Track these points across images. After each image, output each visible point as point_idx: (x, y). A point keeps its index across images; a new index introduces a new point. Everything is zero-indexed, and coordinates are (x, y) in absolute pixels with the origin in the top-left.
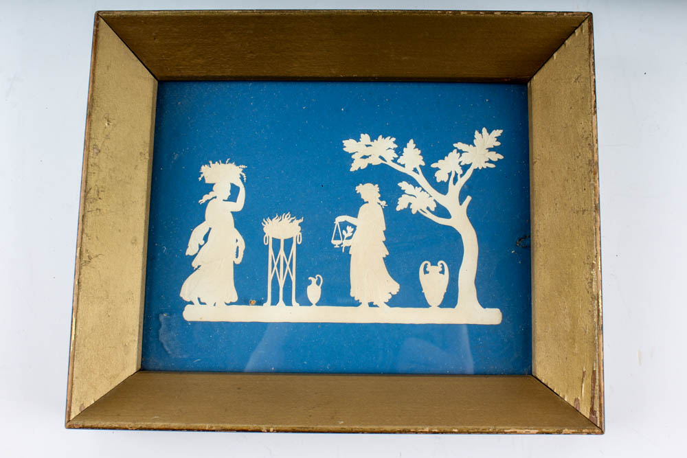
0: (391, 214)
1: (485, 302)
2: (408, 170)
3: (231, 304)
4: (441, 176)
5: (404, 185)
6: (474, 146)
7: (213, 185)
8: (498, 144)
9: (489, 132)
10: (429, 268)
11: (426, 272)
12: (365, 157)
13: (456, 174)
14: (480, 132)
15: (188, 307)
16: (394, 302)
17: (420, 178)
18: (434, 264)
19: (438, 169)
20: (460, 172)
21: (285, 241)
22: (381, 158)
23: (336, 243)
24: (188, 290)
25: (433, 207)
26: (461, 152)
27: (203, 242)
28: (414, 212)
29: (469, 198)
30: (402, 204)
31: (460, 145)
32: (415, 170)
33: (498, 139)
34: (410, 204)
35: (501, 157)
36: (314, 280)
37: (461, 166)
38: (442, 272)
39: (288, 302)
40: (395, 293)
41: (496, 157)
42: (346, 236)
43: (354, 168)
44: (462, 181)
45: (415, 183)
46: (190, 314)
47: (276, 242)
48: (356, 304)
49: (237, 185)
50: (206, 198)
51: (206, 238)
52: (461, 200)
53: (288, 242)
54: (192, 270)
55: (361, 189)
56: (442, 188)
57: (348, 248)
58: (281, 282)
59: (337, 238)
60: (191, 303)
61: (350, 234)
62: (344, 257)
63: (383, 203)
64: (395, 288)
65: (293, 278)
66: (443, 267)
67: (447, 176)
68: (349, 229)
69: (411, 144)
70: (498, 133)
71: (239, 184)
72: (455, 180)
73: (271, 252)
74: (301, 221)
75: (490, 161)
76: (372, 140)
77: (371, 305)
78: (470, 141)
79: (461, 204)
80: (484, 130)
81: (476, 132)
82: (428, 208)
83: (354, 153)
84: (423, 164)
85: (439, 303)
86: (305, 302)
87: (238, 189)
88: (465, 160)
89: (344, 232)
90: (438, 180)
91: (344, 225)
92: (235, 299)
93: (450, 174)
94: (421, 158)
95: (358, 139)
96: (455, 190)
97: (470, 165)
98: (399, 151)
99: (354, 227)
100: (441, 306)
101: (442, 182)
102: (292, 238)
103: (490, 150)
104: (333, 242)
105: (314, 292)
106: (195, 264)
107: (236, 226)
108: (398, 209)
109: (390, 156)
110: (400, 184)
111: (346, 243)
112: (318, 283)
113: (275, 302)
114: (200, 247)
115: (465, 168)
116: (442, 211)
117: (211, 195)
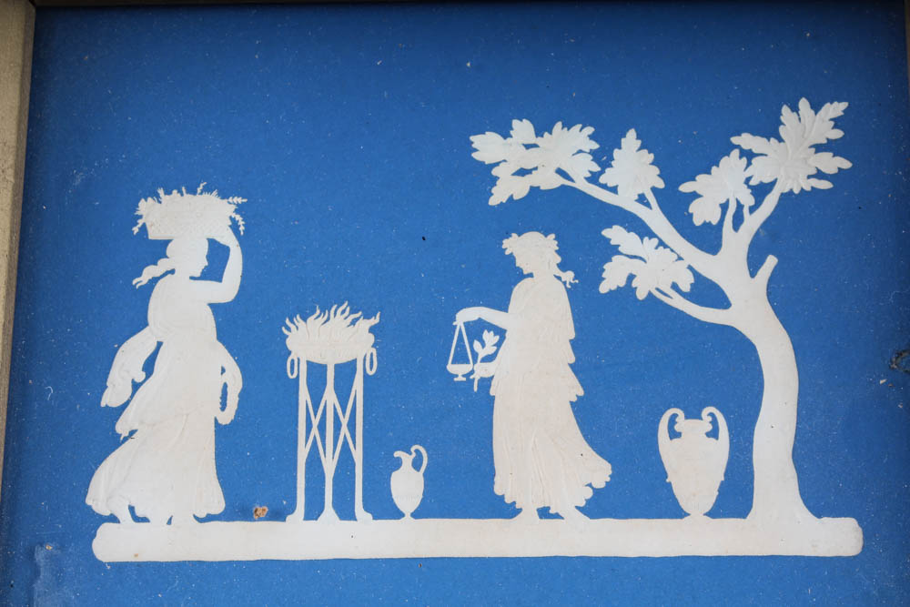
0: (584, 298)
1: (820, 501)
2: (625, 200)
3: (210, 518)
4: (703, 212)
5: (615, 234)
6: (780, 140)
7: (166, 243)
8: (838, 134)
9: (816, 107)
10: (683, 424)
11: (674, 434)
12: (522, 172)
13: (740, 207)
14: (795, 109)
15: (105, 530)
16: (599, 506)
17: (655, 218)
18: (693, 414)
19: (695, 195)
20: (748, 200)
21: (338, 367)
22: (560, 172)
23: (458, 370)
24: (106, 489)
25: (686, 283)
26: (749, 155)
27: (140, 376)
28: (641, 295)
29: (771, 262)
30: (613, 276)
31: (746, 140)
32: (642, 199)
33: (838, 123)
34: (631, 277)
35: (846, 164)
36: (407, 459)
37: (749, 187)
38: (714, 434)
39: (345, 512)
40: (600, 484)
41: (832, 163)
42: (482, 353)
43: (498, 197)
44: (753, 222)
45: (643, 231)
46: (111, 546)
47: (316, 372)
48: (510, 511)
49: (223, 241)
50: (149, 272)
51: (149, 367)
52: (754, 266)
53: (346, 372)
54: (116, 442)
55: (513, 245)
56: (708, 239)
57: (486, 383)
58: (329, 465)
59: (461, 358)
60: (113, 519)
61: (490, 350)
62: (480, 401)
63: (569, 276)
64: (600, 472)
65: (358, 455)
66: (714, 422)
67: (718, 211)
68: (489, 338)
69: (631, 140)
70: (836, 109)
71: (229, 239)
72: (738, 221)
73: (304, 396)
74: (375, 321)
75: (820, 175)
76: (539, 133)
77: (544, 513)
78: (771, 130)
79: (753, 274)
80: (804, 104)
81: (785, 110)
82: (675, 287)
83: (497, 164)
84: (660, 184)
85: (708, 508)
86: (383, 507)
87: (226, 250)
88: (760, 171)
89: (477, 345)
90: (698, 221)
91: (476, 329)
92: (218, 506)
93: (724, 207)
94: (656, 170)
95: (506, 133)
96: (736, 243)
97: (773, 184)
98: (603, 158)
99: (501, 332)
100: (713, 514)
101: (707, 225)
102: (355, 361)
103: (819, 148)
104: (451, 368)
105: (407, 485)
106: (122, 427)
107: (221, 337)
108: (604, 288)
109: (581, 168)
110: (606, 233)
111: (481, 371)
112: (416, 465)
113: (313, 512)
114: (136, 386)
115: (760, 191)
116: (707, 292)
117: (163, 265)
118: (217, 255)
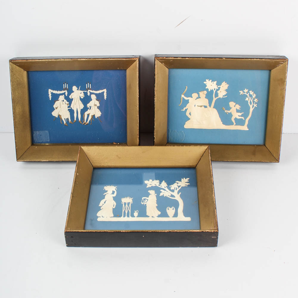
0: (158, 197)
1: (186, 215)
2: (163, 187)
3: (112, 217)
4: (172, 188)
5: (162, 190)
7: (107, 191)
8: (188, 181)
9: (186, 179)
10: (169, 208)
11: (168, 209)
12: (151, 184)
13: (177, 188)
14: (183, 179)
15: (98, 218)
16: (159, 216)
17: (166, 189)
18: (171, 207)
19: (171, 187)
20: (177, 187)
21: (128, 203)
22: (155, 184)
23: (142, 203)
24: (99, 214)
25: (170, 195)
26: (178, 183)
27: (104, 203)
28: (165, 196)
29: (180, 193)
30: (161, 194)
31: (177, 182)
32: (165, 187)
33: (188, 180)
34: (163, 195)
35: (189, 184)
36: (136, 212)
38: (173, 209)
39: (128, 216)
40: (159, 214)
41: (187, 184)
42: (145, 202)
43: (147, 187)
44: (178, 190)
45: (165, 190)
46: (99, 219)
48: (149, 217)
49: (114, 190)
50: (105, 193)
51: (105, 202)
52: (178, 193)
53: (129, 203)
54: (101, 209)
55: (149, 191)
56: (173, 191)
57: (146, 204)
58: (126, 212)
59: (143, 202)
60: (100, 217)
61: (146, 201)
62: (145, 206)
63: (156, 194)
64: (160, 213)
65: (130, 211)
66: (173, 208)
68: (146, 200)
69: (164, 181)
70: (188, 179)
71: (115, 190)
72: (176, 189)
73: (124, 205)
74: (132, 198)
75: (186, 185)
76: (153, 181)
77: (152, 217)
78: (180, 181)
79: (178, 194)
80: (184, 178)
81: (182, 179)
82: (169, 195)
83: (148, 184)
84: (167, 186)
85: (172, 216)
86: (133, 216)
87: (115, 192)
88: (179, 185)
89: (145, 201)
90: (171, 189)
91: (145, 199)
92: (113, 216)
93: (175, 188)
94: (167, 184)
95: (149, 181)
96: (176, 191)
97: (180, 186)
98: (160, 183)
99: (148, 200)
100: (173, 217)
101: (173, 190)
102: (130, 202)
103: (186, 182)
104: (141, 203)
105: (136, 214)
106: (101, 208)
107: (114, 200)
108: (160, 196)
109: (158, 184)
110: (161, 190)
111: (145, 203)
112: (137, 212)
113: (124, 216)
114: (103, 204)
115: (179, 186)
116: (172, 196)
117: (107, 193)
118: (113, 192)
